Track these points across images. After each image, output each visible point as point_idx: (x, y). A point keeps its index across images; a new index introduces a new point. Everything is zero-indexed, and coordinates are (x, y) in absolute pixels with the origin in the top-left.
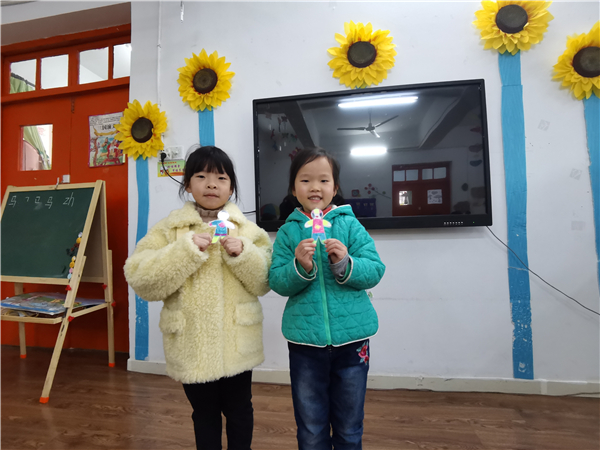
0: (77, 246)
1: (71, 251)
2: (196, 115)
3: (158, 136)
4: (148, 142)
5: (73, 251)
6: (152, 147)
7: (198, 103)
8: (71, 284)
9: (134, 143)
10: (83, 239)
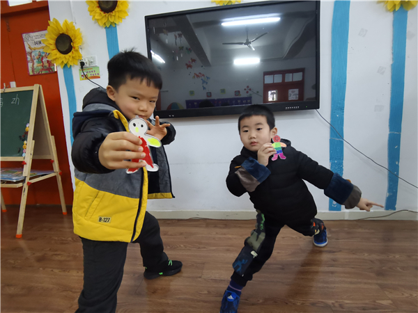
0: (27, 133)
1: (22, 137)
2: (104, 30)
3: (76, 48)
4: (70, 54)
5: (24, 137)
6: (73, 57)
7: (104, 20)
8: (25, 161)
9: (59, 55)
10: (30, 128)
